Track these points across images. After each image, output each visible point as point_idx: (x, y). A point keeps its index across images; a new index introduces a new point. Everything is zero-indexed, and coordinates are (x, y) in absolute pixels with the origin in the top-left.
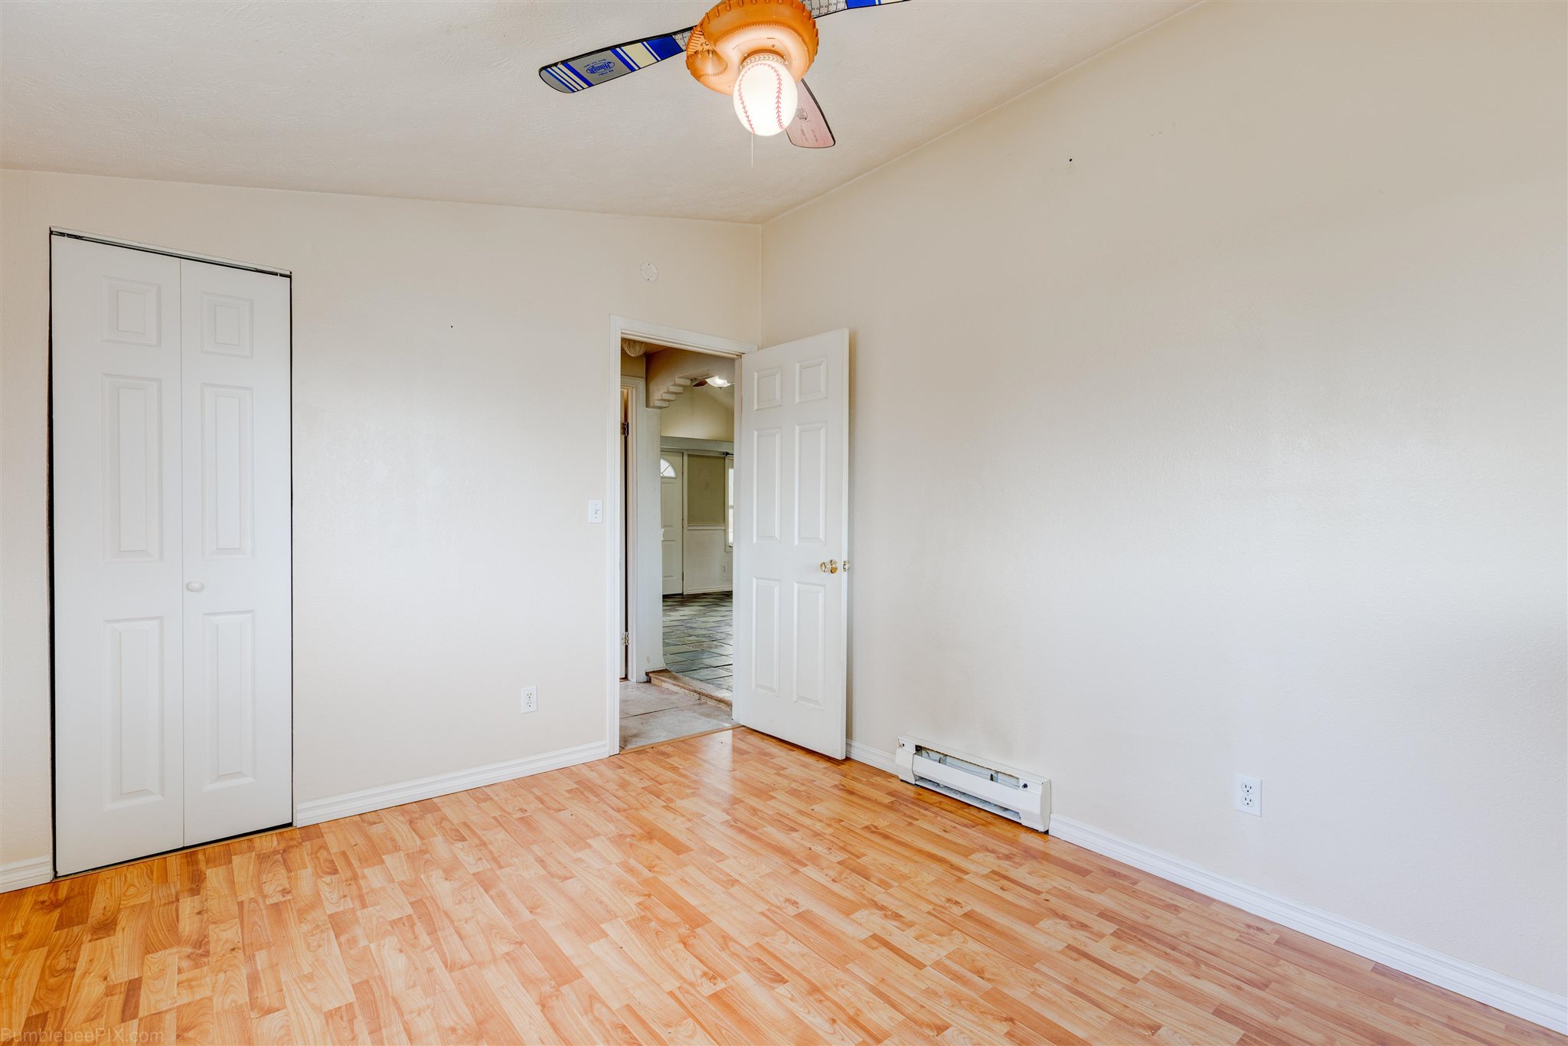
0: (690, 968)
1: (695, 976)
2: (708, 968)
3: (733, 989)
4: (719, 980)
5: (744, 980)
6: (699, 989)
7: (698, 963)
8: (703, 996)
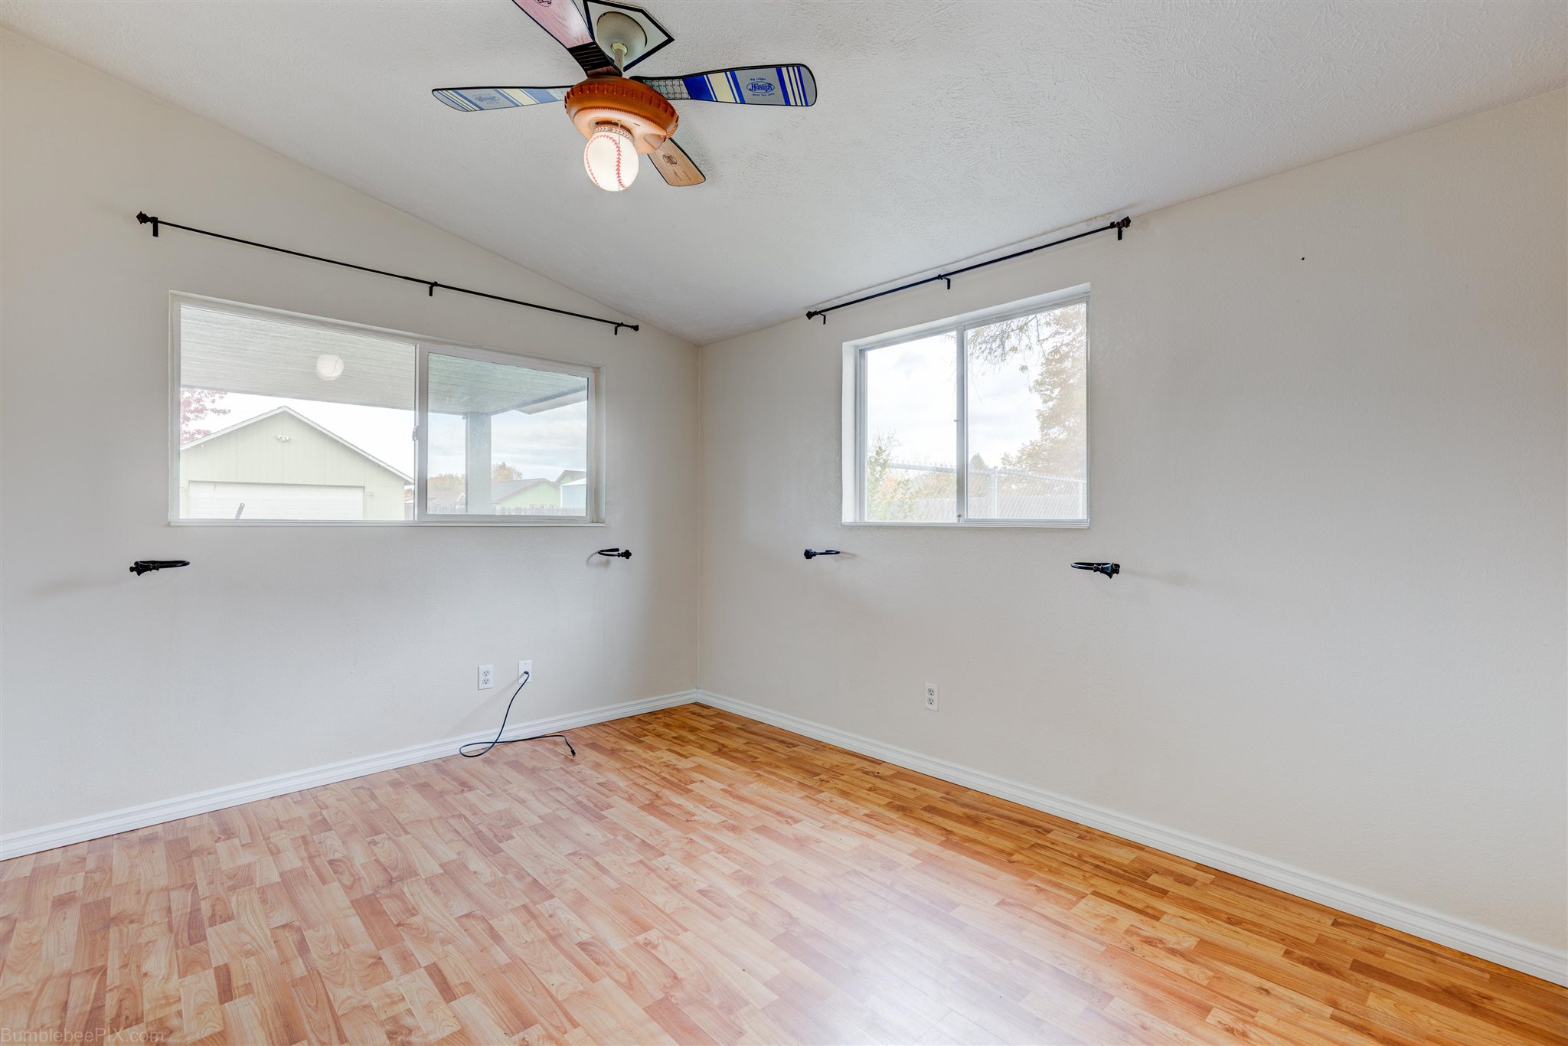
0: (669, 953)
1: (664, 946)
2: (652, 954)
3: (630, 935)
4: (641, 943)
5: (617, 943)
6: (661, 935)
7: (662, 957)
8: (657, 929)
